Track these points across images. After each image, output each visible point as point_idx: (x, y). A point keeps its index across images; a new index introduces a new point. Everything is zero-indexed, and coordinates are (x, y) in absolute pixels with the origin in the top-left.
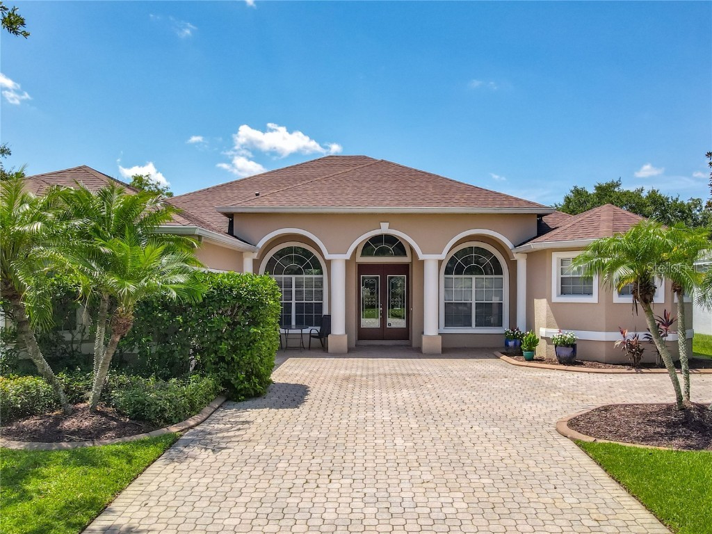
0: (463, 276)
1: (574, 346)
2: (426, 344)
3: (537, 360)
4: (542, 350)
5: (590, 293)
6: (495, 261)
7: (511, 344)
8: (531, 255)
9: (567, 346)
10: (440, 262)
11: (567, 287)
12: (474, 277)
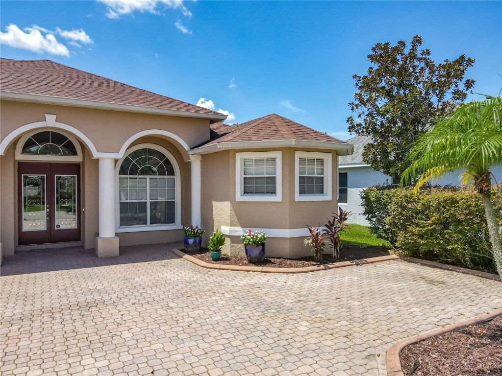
0: (138, 176)
1: (263, 245)
2: (102, 248)
3: (223, 259)
4: (226, 249)
5: (273, 192)
6: (168, 162)
7: (191, 241)
8: (205, 157)
9: (258, 245)
10: (116, 161)
11: (249, 187)
12: (148, 177)
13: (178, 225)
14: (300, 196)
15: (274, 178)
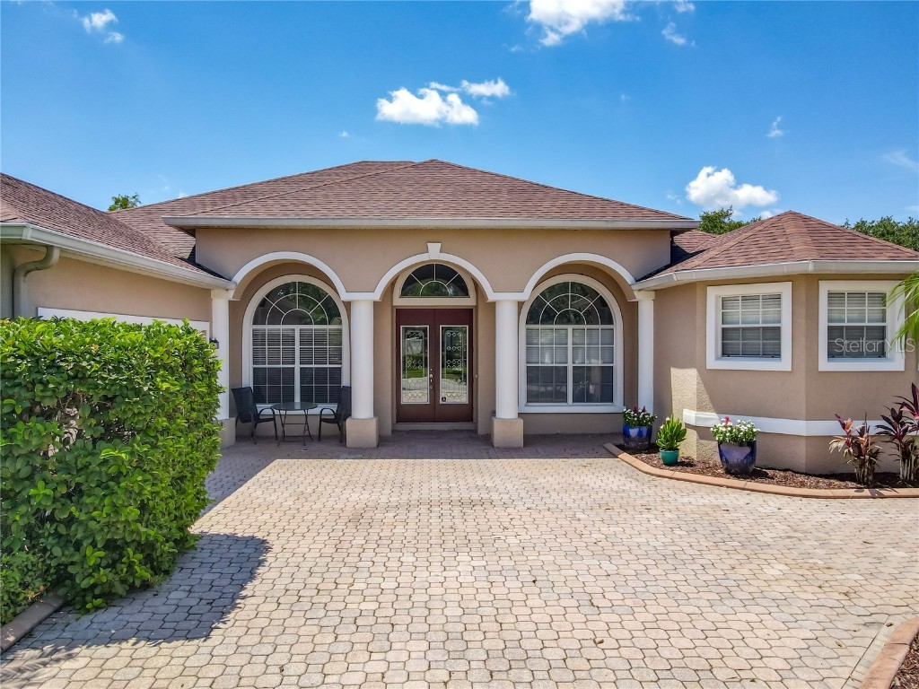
0: (554, 326)
1: (751, 444)
2: (499, 433)
3: (682, 464)
4: (689, 447)
5: (776, 354)
6: (602, 303)
7: (633, 432)
8: (661, 294)
9: (741, 444)
10: (520, 304)
11: (732, 344)
12: (570, 328)
13: (618, 405)
14: (828, 361)
15: (778, 329)
